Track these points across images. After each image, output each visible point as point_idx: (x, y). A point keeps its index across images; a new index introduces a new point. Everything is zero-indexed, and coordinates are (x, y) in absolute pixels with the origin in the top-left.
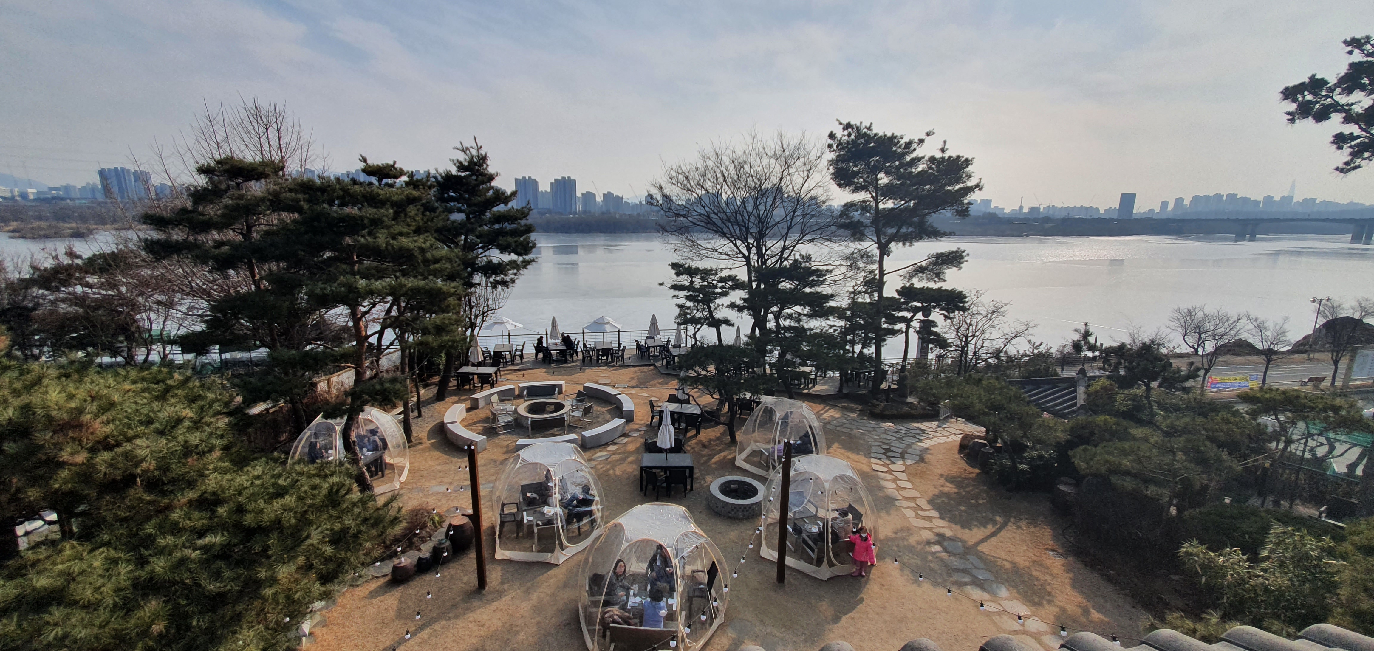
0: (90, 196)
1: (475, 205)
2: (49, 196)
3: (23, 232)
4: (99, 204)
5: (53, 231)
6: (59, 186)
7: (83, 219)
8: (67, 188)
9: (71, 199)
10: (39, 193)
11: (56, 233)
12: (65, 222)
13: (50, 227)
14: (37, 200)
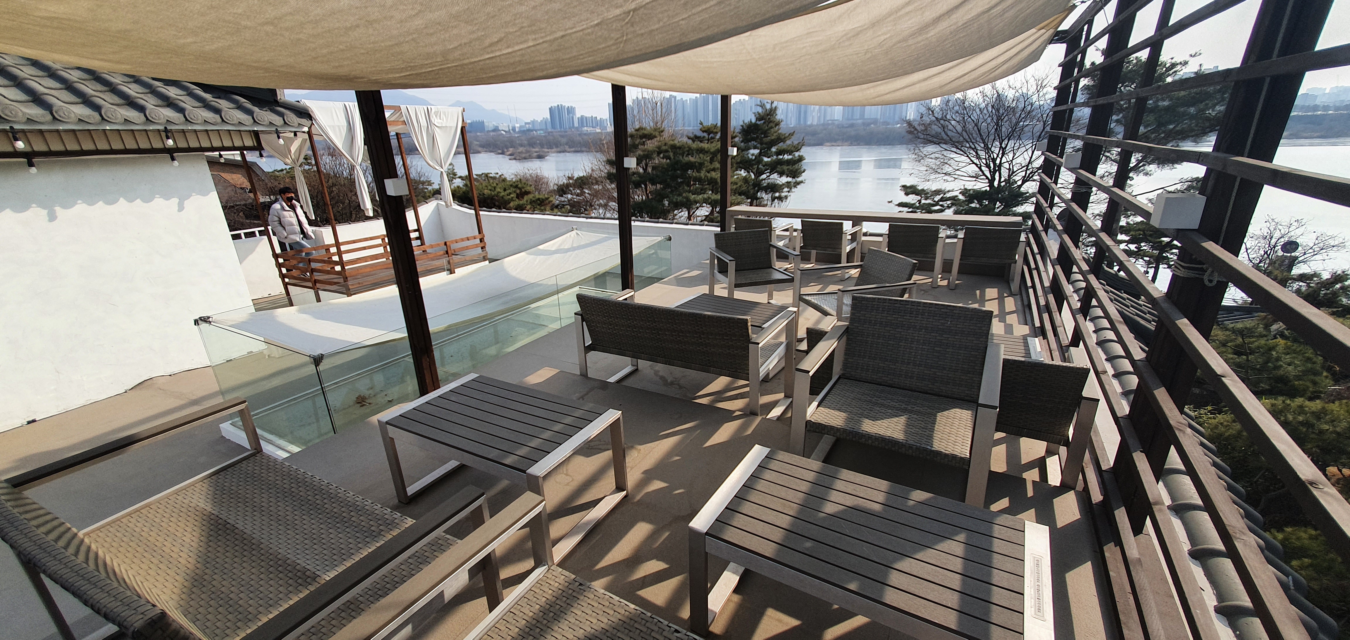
0: (544, 127)
1: (766, 144)
2: (525, 129)
3: (515, 155)
4: (549, 133)
5: (528, 155)
6: (529, 121)
7: (542, 146)
8: (533, 122)
9: (536, 131)
10: (521, 127)
11: (530, 156)
12: (533, 148)
13: (527, 152)
14: (520, 132)
